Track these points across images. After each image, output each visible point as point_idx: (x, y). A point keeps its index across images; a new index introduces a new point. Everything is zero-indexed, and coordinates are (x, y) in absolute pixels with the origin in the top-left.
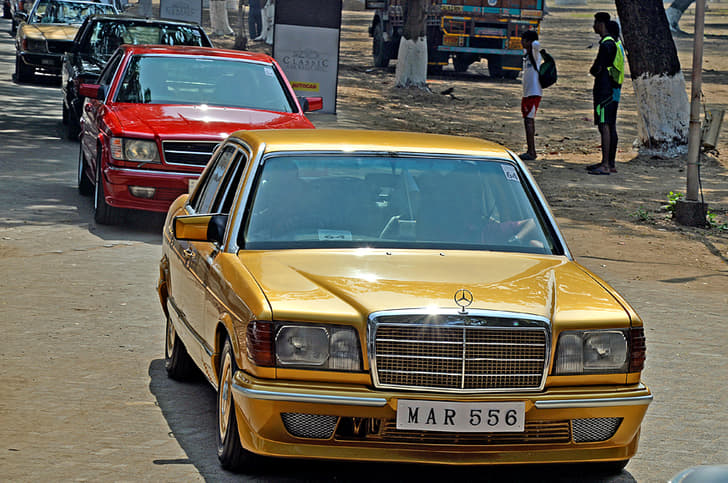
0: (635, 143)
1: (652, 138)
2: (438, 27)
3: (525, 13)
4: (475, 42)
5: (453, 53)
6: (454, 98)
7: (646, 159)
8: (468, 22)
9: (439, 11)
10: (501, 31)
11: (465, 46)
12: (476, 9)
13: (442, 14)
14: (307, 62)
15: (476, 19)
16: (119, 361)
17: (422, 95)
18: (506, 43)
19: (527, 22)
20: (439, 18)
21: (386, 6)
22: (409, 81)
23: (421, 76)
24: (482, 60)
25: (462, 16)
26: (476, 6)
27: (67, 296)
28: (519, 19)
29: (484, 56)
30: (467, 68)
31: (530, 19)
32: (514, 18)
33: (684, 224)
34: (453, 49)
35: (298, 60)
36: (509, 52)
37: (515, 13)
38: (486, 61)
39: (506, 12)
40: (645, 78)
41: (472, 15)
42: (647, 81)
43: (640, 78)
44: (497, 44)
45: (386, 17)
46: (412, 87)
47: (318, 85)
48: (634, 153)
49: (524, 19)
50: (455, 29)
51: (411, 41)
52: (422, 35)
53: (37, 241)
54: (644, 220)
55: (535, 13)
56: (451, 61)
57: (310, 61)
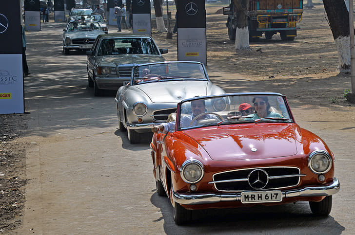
0: (338, 67)
1: (345, 65)
2: (256, 20)
3: (295, 10)
4: (273, 26)
5: (264, 31)
6: (262, 52)
7: (343, 74)
8: (269, 17)
9: (256, 13)
10: (285, 20)
11: (269, 27)
12: (272, 11)
13: (257, 15)
14: (193, 44)
15: (273, 15)
16: (100, 181)
17: (247, 52)
18: (287, 25)
19: (296, 14)
20: (256, 16)
21: (233, 13)
22: (241, 47)
23: (247, 44)
24: (278, 33)
25: (266, 14)
26: (272, 9)
27: (82, 156)
28: (292, 13)
29: (279, 31)
30: (271, 37)
31: (297, 13)
32: (290, 13)
33: (351, 103)
34: (263, 30)
35: (188, 43)
36: (289, 29)
37: (290, 11)
38: (279, 33)
39: (286, 11)
40: (340, 38)
41: (271, 14)
42: (341, 40)
43: (338, 38)
44: (283, 25)
45: (233, 18)
46: (243, 49)
47: (198, 53)
48: (338, 72)
49: (294, 13)
50: (264, 21)
51: (241, 29)
52: (246, 26)
53: (72, 134)
54: (334, 102)
55: (299, 10)
56: (264, 35)
57: (194, 43)
